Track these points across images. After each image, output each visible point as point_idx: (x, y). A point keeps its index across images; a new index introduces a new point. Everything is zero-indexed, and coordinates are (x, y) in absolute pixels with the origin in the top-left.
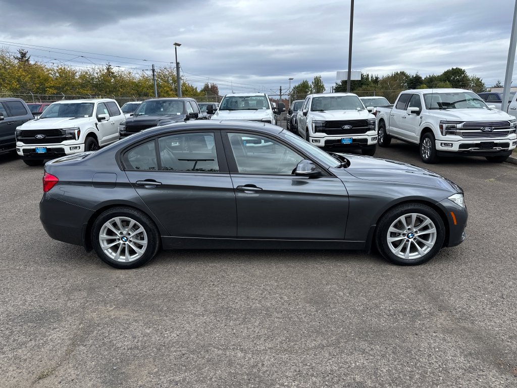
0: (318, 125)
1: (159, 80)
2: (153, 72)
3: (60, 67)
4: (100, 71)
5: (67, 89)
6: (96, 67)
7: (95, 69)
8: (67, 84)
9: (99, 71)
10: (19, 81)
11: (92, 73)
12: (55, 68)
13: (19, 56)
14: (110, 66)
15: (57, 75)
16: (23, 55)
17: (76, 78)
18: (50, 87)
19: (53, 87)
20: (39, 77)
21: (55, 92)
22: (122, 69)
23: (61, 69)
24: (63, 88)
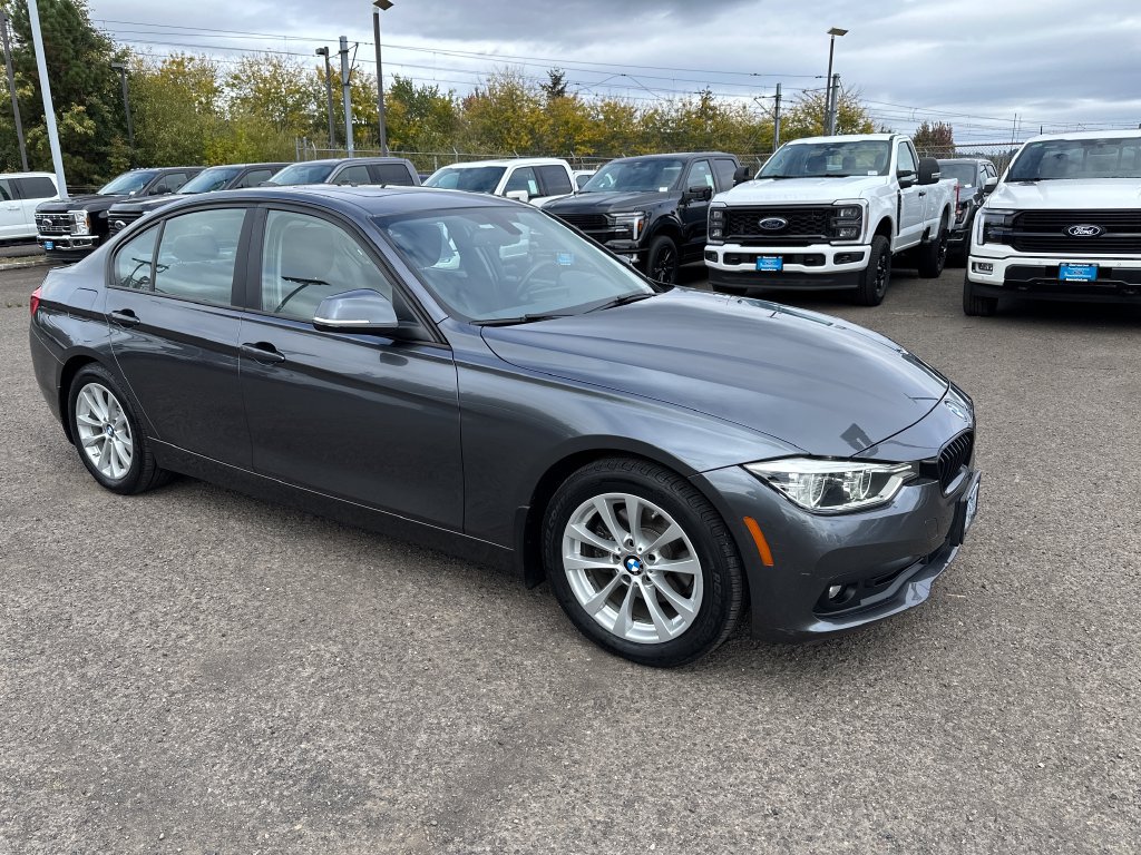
0: (994, 220)
1: (809, 119)
2: (777, 100)
3: (607, 100)
4: (684, 105)
5: (613, 147)
6: (677, 99)
7: (672, 102)
8: (614, 136)
9: (680, 105)
10: (531, 131)
11: (666, 110)
12: (599, 104)
13: (550, 84)
14: (710, 93)
15: (601, 117)
16: (556, 80)
17: (635, 121)
18: (583, 143)
19: (589, 142)
20: (567, 123)
21: (591, 151)
22: (730, 100)
23: (609, 105)
24: (606, 144)
